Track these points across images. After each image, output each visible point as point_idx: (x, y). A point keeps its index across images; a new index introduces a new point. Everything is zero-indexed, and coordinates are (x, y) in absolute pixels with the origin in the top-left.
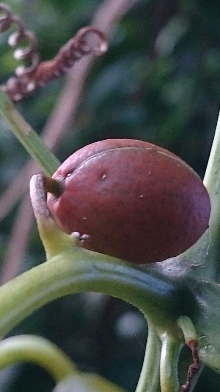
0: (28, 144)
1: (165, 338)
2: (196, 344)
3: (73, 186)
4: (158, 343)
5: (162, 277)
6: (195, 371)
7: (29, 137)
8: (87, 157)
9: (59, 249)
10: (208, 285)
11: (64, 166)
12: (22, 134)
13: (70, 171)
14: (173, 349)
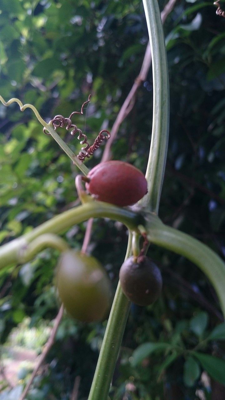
0: (81, 169)
1: (134, 233)
2: (146, 234)
3: (94, 179)
4: (132, 235)
5: (131, 211)
6: (147, 245)
7: (81, 166)
8: (98, 168)
9: (86, 201)
10: (149, 213)
11: (91, 172)
12: (78, 165)
13: (92, 174)
14: (137, 238)
